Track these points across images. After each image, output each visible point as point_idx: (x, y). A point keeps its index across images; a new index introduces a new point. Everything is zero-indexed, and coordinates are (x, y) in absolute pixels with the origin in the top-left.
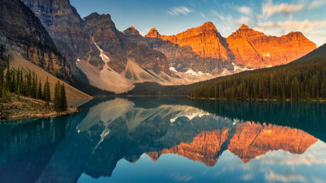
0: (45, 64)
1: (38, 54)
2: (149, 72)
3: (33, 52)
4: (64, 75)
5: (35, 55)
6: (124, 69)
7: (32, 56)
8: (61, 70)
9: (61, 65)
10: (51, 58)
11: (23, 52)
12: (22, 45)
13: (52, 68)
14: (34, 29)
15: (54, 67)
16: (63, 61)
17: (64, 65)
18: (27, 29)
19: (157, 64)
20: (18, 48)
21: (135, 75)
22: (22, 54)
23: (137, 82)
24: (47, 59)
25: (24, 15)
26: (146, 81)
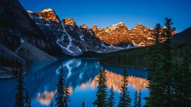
0: (38, 44)
1: (35, 40)
2: (91, 46)
3: (32, 39)
4: (47, 49)
5: (34, 40)
6: (79, 44)
7: (32, 41)
8: (45, 46)
9: (45, 44)
10: (41, 41)
11: (28, 39)
12: (28, 36)
13: (41, 46)
14: (34, 29)
15: (42, 45)
16: (46, 42)
17: (47, 44)
18: (31, 29)
19: (95, 42)
20: (26, 37)
21: (84, 47)
22: (28, 40)
23: (85, 51)
24: (39, 42)
25: (29, 23)
26: (89, 50)
